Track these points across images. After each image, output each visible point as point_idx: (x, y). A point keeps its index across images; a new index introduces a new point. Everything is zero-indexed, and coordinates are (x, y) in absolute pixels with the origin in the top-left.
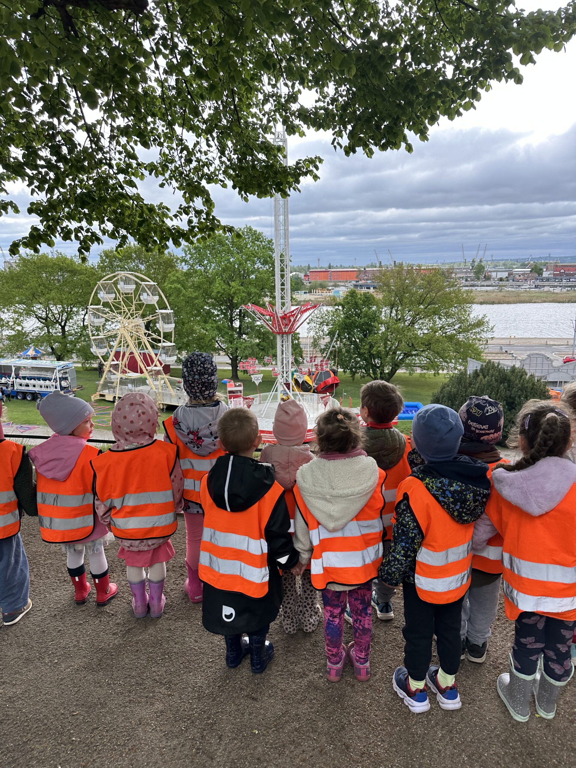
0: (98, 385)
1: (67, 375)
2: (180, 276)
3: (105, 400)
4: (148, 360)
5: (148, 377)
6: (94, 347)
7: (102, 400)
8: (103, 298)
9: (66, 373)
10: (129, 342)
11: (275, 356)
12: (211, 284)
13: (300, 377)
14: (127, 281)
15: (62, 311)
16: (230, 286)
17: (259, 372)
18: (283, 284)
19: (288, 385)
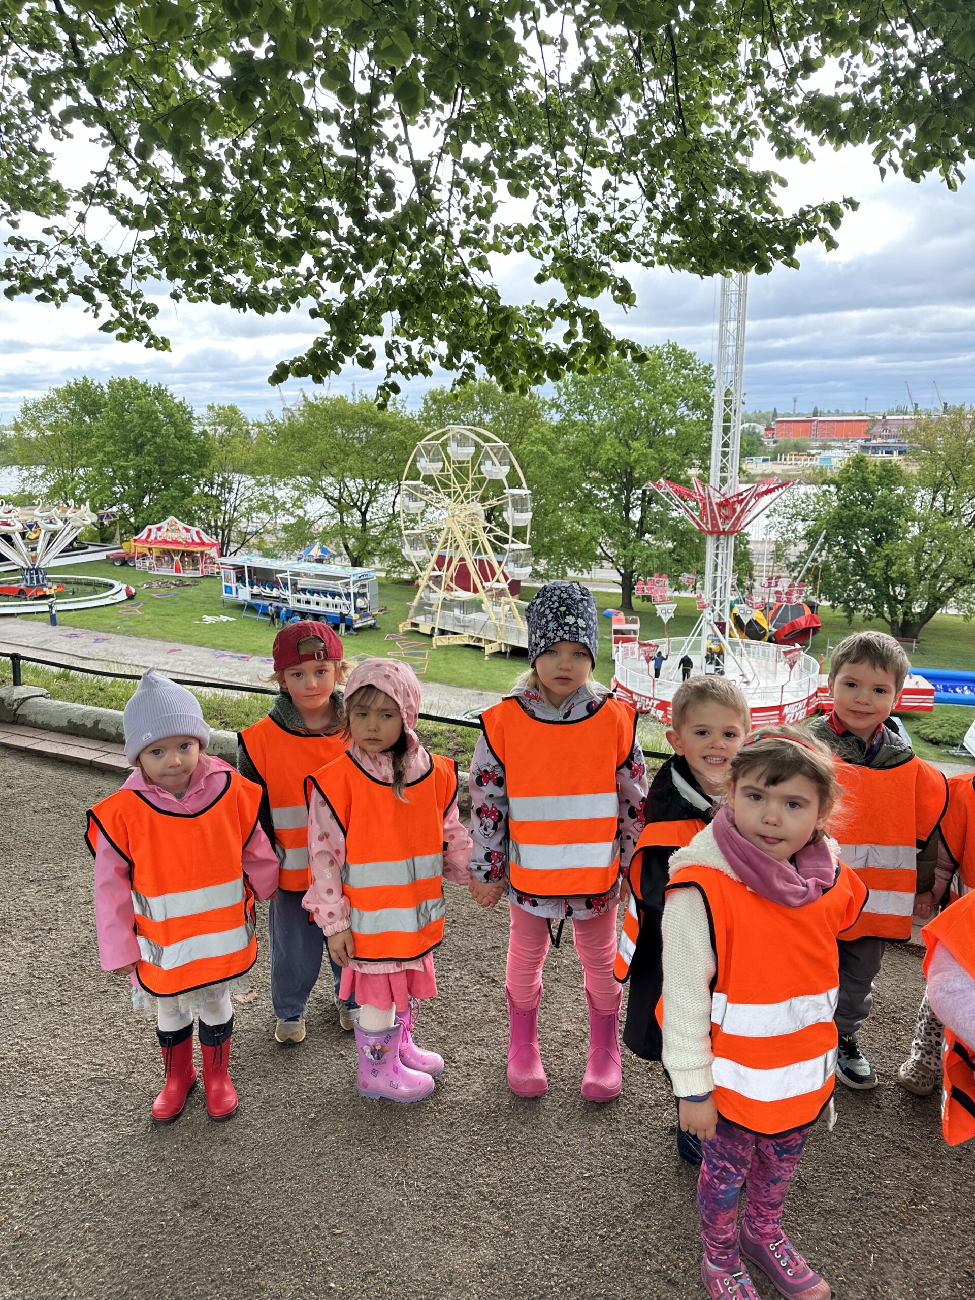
0: (409, 608)
1: (366, 590)
2: (547, 433)
3: (418, 632)
4: (486, 572)
5: (485, 599)
6: (407, 546)
7: (415, 632)
8: (424, 468)
9: (364, 586)
10: (459, 540)
11: (701, 573)
12: (596, 445)
13: (745, 614)
14: (462, 441)
15: (363, 489)
16: (630, 449)
17: (671, 600)
18: (726, 445)
19: (721, 626)
